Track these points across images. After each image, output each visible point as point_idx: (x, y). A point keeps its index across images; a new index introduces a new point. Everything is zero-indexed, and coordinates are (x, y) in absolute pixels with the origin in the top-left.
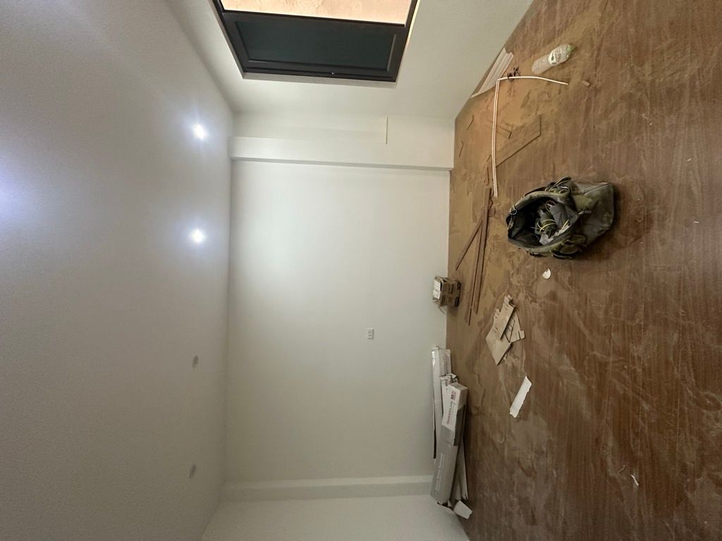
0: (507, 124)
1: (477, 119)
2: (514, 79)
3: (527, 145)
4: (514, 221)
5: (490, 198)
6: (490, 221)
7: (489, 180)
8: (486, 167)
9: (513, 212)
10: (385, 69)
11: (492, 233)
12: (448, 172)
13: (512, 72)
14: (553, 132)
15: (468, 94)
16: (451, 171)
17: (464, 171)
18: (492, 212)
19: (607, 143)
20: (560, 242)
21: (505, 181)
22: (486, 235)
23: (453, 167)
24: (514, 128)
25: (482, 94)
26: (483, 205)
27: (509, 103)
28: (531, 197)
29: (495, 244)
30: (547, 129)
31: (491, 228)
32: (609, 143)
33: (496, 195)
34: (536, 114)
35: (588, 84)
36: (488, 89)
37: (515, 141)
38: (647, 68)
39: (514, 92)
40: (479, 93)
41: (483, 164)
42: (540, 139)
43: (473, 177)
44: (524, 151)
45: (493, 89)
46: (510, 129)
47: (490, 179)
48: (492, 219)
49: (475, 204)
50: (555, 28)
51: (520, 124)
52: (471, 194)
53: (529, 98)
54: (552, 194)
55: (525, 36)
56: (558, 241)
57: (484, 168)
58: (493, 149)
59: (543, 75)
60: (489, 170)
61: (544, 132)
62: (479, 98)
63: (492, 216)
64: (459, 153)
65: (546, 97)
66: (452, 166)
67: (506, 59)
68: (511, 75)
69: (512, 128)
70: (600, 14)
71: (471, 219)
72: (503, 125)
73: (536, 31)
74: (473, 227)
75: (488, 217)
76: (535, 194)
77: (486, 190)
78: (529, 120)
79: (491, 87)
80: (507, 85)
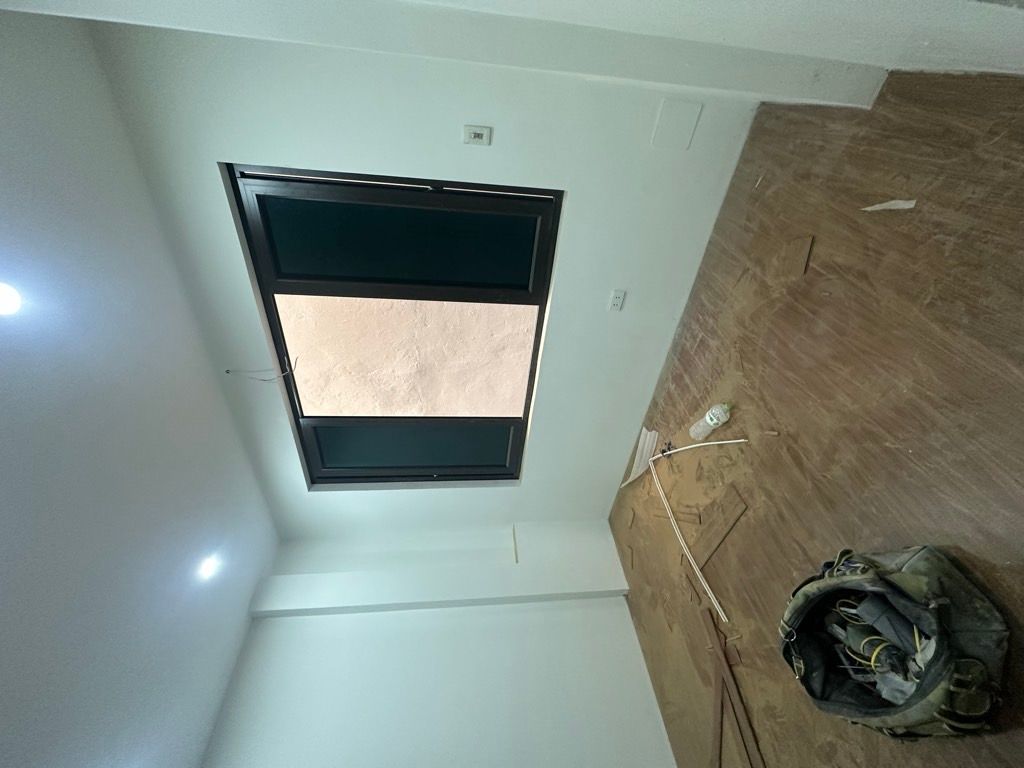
0: (688, 506)
1: (640, 511)
2: (670, 455)
3: (734, 524)
4: (801, 655)
5: (716, 626)
6: (738, 675)
7: (698, 595)
8: (684, 575)
9: (789, 635)
10: (505, 466)
11: (757, 703)
12: (623, 598)
13: (665, 447)
14: (763, 498)
15: (616, 484)
16: (626, 596)
17: (648, 590)
18: (733, 653)
19: (863, 492)
20: (943, 685)
21: (727, 590)
22: (745, 708)
23: (628, 588)
24: (701, 509)
25: (635, 480)
26: (710, 643)
27: (677, 481)
28: (807, 596)
29: (777, 729)
30: (751, 495)
31: (747, 692)
32: (866, 491)
33: (724, 619)
34: (723, 483)
35: (776, 433)
36: (641, 472)
37: (711, 525)
38: (842, 398)
39: (678, 466)
40: (630, 480)
41: (676, 572)
42: (750, 513)
43: (668, 595)
44: (734, 535)
45: (648, 471)
46: (695, 511)
47: (701, 594)
48: (739, 670)
49: (693, 649)
50: (694, 397)
51: (708, 501)
52: (676, 628)
53: (702, 468)
54: (845, 578)
55: (663, 413)
56: (934, 684)
57: (681, 576)
58: (683, 544)
59: (707, 439)
60: (691, 579)
61: (750, 501)
62: (632, 486)
63: (737, 664)
64: (630, 566)
65: (727, 461)
66: (626, 586)
67: (649, 439)
68: (664, 451)
69: (698, 509)
70: (741, 374)
71: (698, 681)
72: (683, 509)
73: (674, 405)
74: (708, 697)
75: (730, 667)
76: (812, 588)
77: (702, 612)
78: (718, 493)
79: (645, 469)
80: (665, 464)
